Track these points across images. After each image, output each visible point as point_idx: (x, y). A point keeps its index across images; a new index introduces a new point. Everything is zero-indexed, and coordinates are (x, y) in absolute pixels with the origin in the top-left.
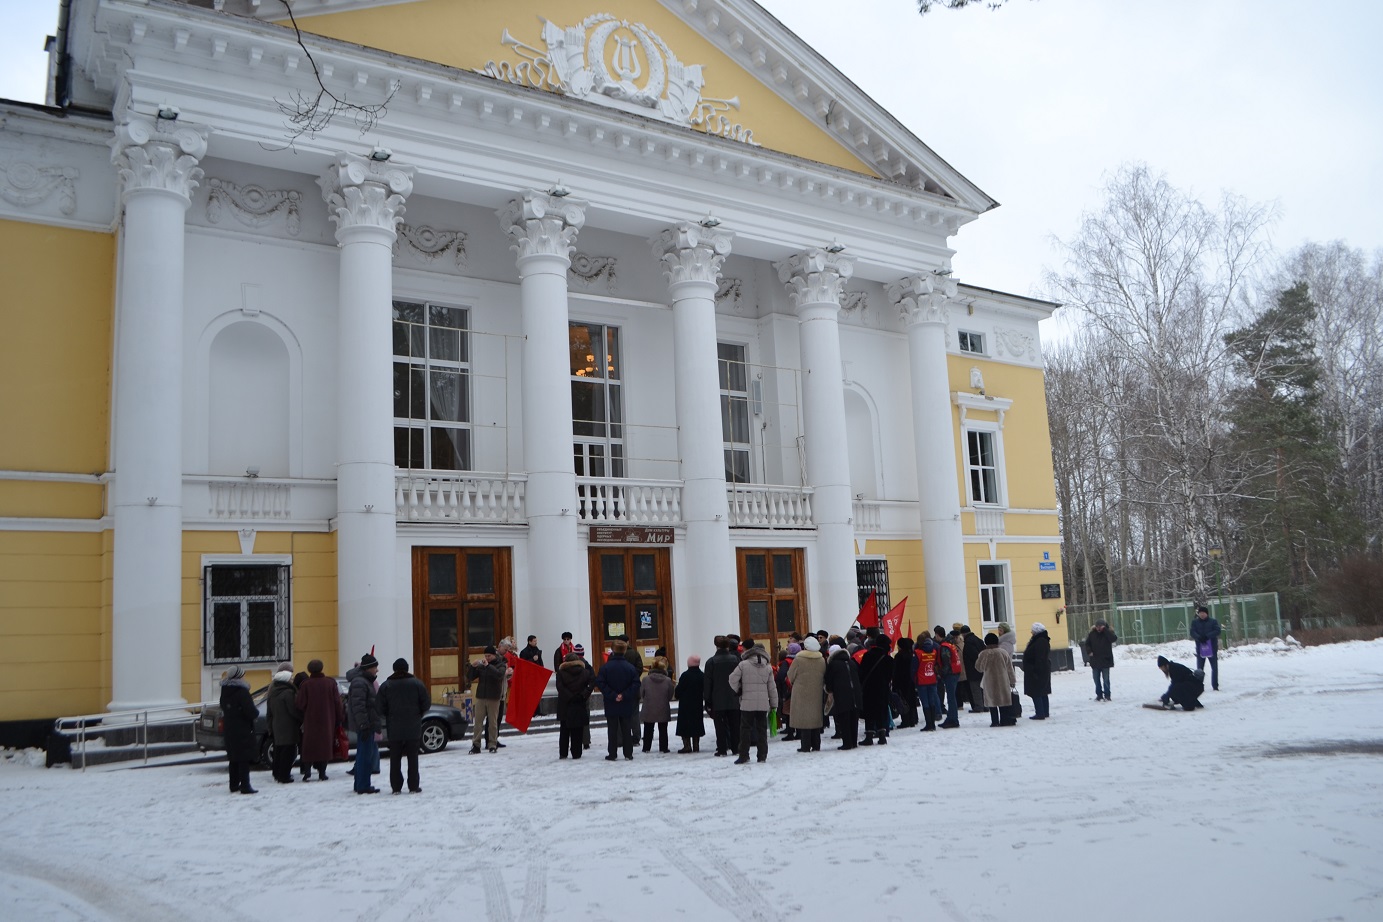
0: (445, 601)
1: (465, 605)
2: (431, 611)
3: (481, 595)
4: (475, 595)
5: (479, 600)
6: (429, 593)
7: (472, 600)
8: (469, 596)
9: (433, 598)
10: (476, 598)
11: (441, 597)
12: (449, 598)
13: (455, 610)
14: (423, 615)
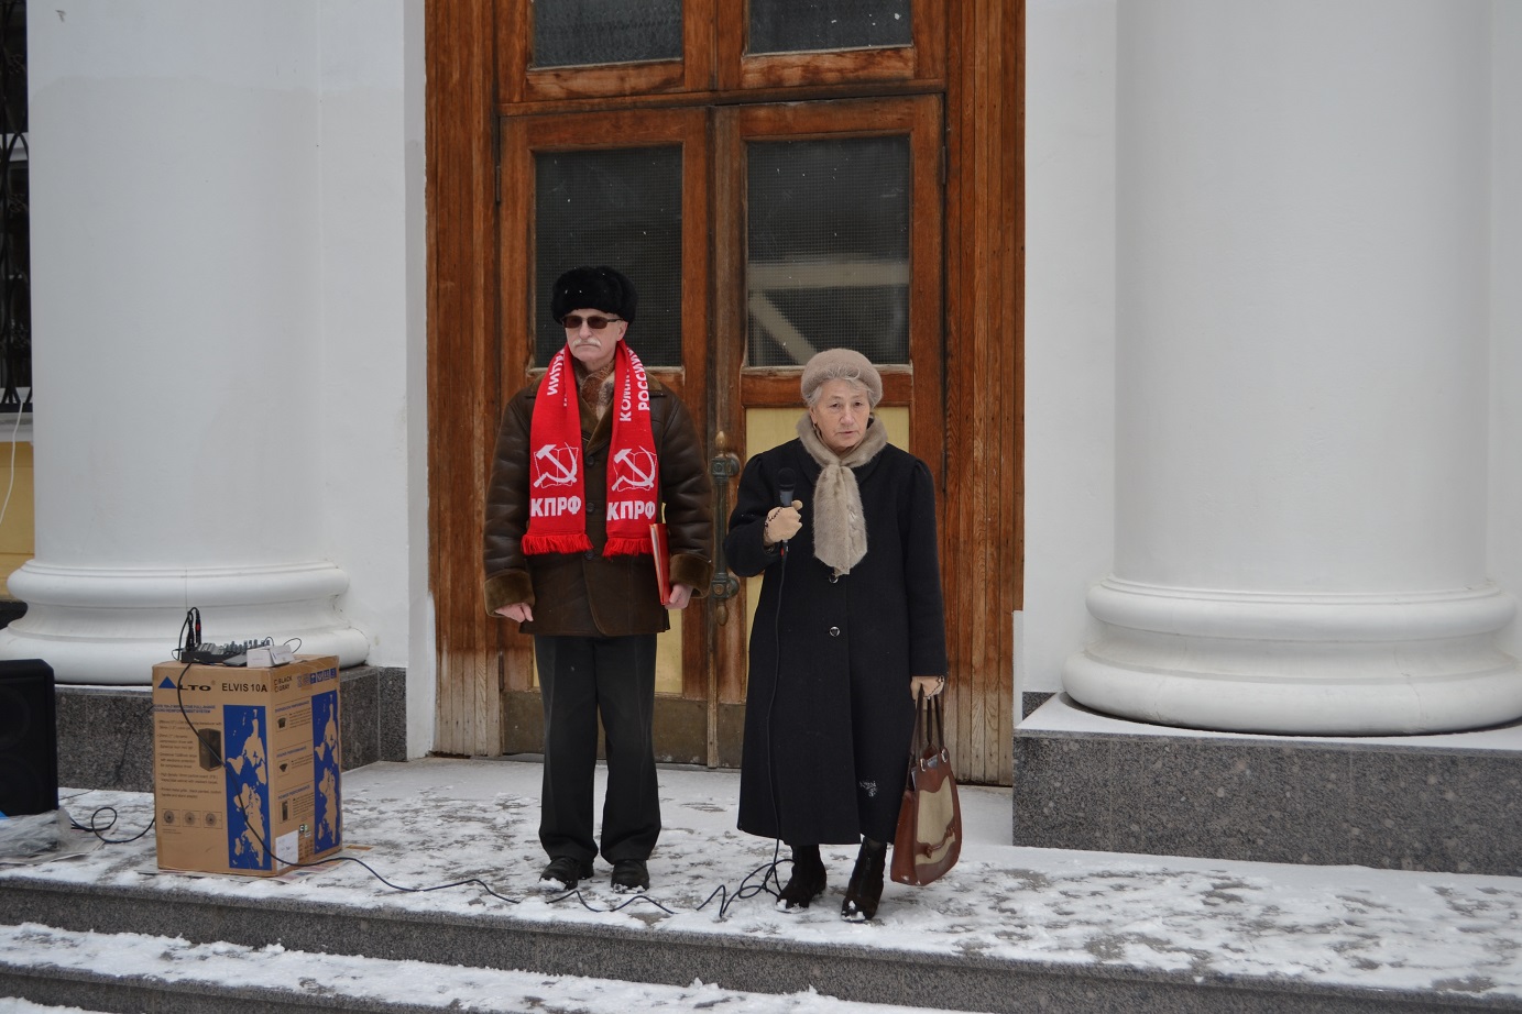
0: (612, 105)
1: (721, 115)
2: (540, 157)
3: (831, 61)
4: (793, 62)
5: (814, 89)
6: (527, 59)
7: (775, 92)
8: (754, 67)
9: (549, 85)
10: (793, 76)
11: (594, 80)
12: (639, 80)
13: (675, 149)
14: (494, 182)
